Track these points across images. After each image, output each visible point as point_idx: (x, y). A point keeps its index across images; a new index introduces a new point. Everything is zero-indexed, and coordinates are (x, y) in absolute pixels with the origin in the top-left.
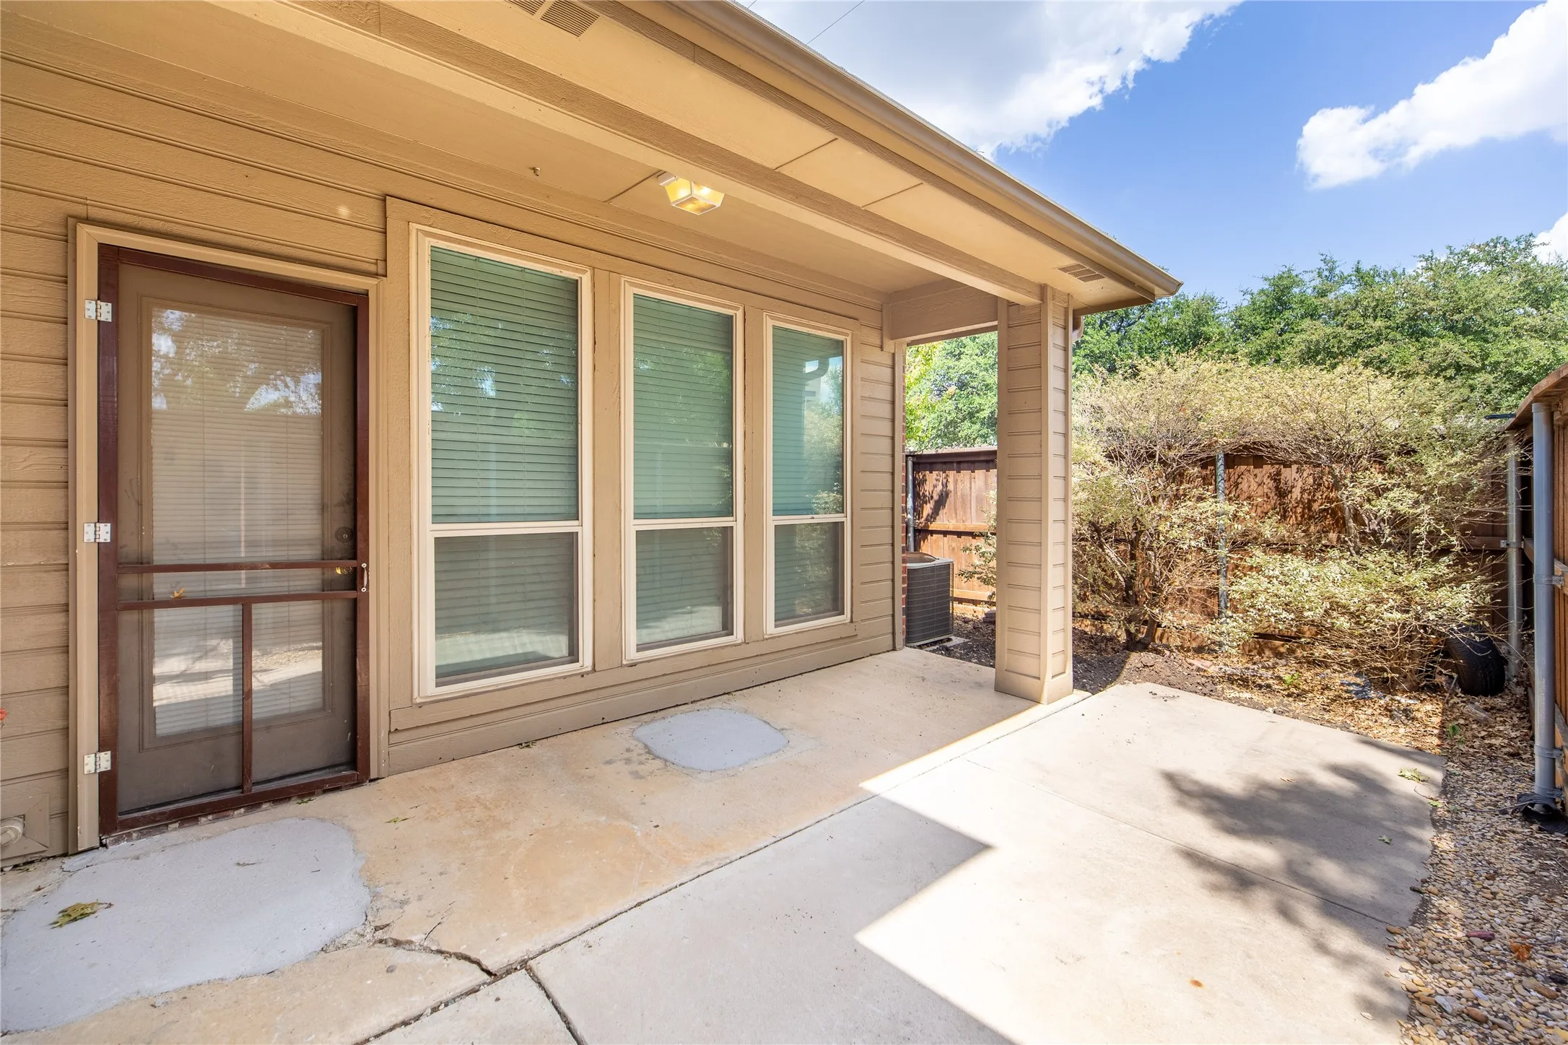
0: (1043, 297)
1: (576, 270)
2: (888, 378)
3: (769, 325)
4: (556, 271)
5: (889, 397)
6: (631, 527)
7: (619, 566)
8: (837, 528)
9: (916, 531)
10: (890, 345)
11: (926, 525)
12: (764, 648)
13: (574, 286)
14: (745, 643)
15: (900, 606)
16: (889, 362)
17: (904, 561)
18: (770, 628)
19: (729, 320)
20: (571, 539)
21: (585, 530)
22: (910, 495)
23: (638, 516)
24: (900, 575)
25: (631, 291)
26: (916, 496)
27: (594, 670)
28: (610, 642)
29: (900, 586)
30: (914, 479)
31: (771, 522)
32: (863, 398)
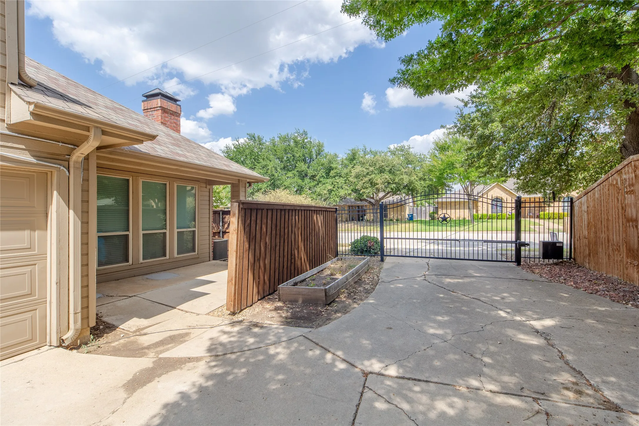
0: (239, 182)
1: (128, 177)
2: (208, 195)
3: (176, 185)
4: (124, 178)
5: (208, 199)
6: (141, 233)
7: (138, 240)
8: (194, 231)
9: (223, 232)
10: (208, 187)
11: (226, 230)
12: (175, 260)
13: (128, 180)
14: (169, 259)
15: (211, 250)
16: (208, 191)
17: (213, 239)
18: (176, 255)
19: (166, 184)
20: (127, 236)
21: (130, 234)
22: (221, 222)
23: (143, 230)
24: (211, 243)
25: (141, 180)
26: (223, 222)
27: (132, 264)
28: (137, 258)
29: (211, 245)
30: (222, 217)
31: (176, 231)
32: (201, 200)
